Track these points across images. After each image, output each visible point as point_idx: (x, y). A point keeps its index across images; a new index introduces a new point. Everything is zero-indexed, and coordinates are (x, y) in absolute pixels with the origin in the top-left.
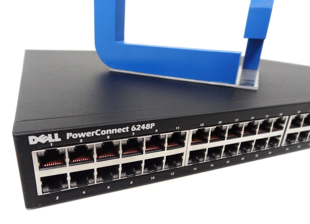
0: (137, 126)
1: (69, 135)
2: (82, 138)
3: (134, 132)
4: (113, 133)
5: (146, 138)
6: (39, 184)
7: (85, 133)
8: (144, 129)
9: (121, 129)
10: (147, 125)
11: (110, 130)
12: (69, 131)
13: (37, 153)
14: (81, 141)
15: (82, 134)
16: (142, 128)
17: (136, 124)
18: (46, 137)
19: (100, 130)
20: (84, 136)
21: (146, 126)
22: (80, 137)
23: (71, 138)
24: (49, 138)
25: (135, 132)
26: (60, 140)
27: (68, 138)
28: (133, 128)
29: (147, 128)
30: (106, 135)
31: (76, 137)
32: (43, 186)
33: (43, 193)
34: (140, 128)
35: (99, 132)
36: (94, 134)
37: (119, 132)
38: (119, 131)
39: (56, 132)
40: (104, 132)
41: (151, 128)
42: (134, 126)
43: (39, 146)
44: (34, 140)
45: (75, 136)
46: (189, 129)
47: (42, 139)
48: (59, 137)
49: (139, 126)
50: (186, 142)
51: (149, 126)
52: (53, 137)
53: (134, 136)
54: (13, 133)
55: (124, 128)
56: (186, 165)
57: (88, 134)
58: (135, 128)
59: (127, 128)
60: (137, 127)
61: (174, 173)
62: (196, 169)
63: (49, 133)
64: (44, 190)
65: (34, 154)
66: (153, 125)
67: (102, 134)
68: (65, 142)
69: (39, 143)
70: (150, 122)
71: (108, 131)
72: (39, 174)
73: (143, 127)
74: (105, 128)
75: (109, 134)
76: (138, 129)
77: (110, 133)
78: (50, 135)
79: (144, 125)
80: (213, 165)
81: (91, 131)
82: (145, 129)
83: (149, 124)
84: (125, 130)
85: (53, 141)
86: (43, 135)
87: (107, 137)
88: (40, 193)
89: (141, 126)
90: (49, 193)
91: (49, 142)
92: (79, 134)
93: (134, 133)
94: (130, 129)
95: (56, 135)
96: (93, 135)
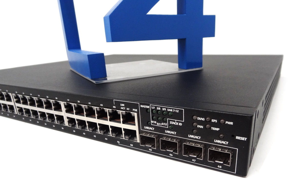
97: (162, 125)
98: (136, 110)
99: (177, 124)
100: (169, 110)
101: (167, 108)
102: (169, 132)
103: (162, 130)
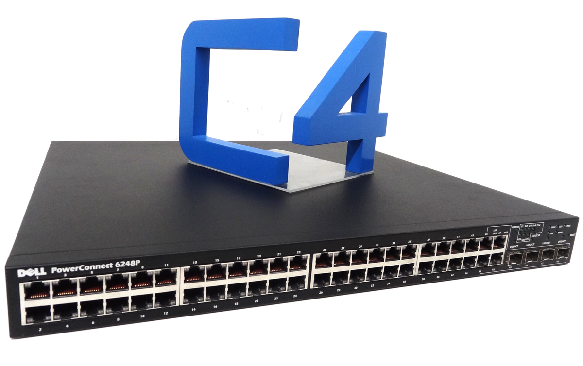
0: (121, 262)
1: (54, 270)
2: (66, 272)
3: (118, 268)
4: (97, 268)
5: (131, 274)
6: (24, 314)
7: (69, 268)
8: (128, 265)
9: (104, 265)
10: (132, 262)
11: (94, 266)
12: (54, 266)
13: (24, 285)
14: (65, 275)
15: (66, 269)
16: (126, 264)
17: (120, 261)
18: (33, 271)
19: (83, 266)
20: (68, 271)
21: (130, 263)
22: (64, 271)
23: (56, 272)
24: (36, 272)
25: (120, 268)
26: (45, 274)
27: (53, 272)
28: (117, 265)
29: (132, 265)
30: (90, 271)
31: (61, 271)
32: (28, 317)
33: (27, 323)
34: (125, 264)
35: (83, 268)
36: (78, 269)
37: (102, 268)
38: (103, 266)
39: (42, 267)
40: (87, 268)
41: (137, 264)
42: (118, 263)
43: (26, 279)
44: (22, 273)
45: (59, 271)
46: (180, 267)
47: (30, 273)
48: (45, 271)
49: (124, 262)
50: (177, 279)
51: (134, 263)
52: (40, 271)
53: (118, 272)
54: (6, 267)
55: (108, 265)
56: (182, 304)
57: (72, 269)
58: (119, 265)
59: (111, 264)
60: (121, 264)
61: (167, 312)
62: (195, 309)
63: (36, 267)
64: (28, 321)
65: (22, 286)
66: (138, 262)
67: (86, 269)
68: (50, 276)
69: (27, 276)
70: (135, 259)
71: (91, 266)
72: (25, 304)
73: (128, 264)
74: (89, 264)
75: (92, 270)
76: (123, 266)
77: (94, 269)
78: (37, 270)
79: (128, 262)
80: (216, 307)
81: (75, 266)
82: (130, 265)
83: (134, 261)
84: (109, 266)
85: (39, 274)
86: (30, 269)
87: (90, 272)
88: (24, 322)
89: (126, 262)
90: (33, 324)
91: (36, 275)
92: (63, 269)
93: (118, 270)
94: (114, 265)
95: (42, 269)
96: (76, 270)
97: (526, 240)
98: (507, 232)
99: (537, 235)
100: (534, 226)
101: (532, 224)
102: (529, 245)
103: (524, 244)
